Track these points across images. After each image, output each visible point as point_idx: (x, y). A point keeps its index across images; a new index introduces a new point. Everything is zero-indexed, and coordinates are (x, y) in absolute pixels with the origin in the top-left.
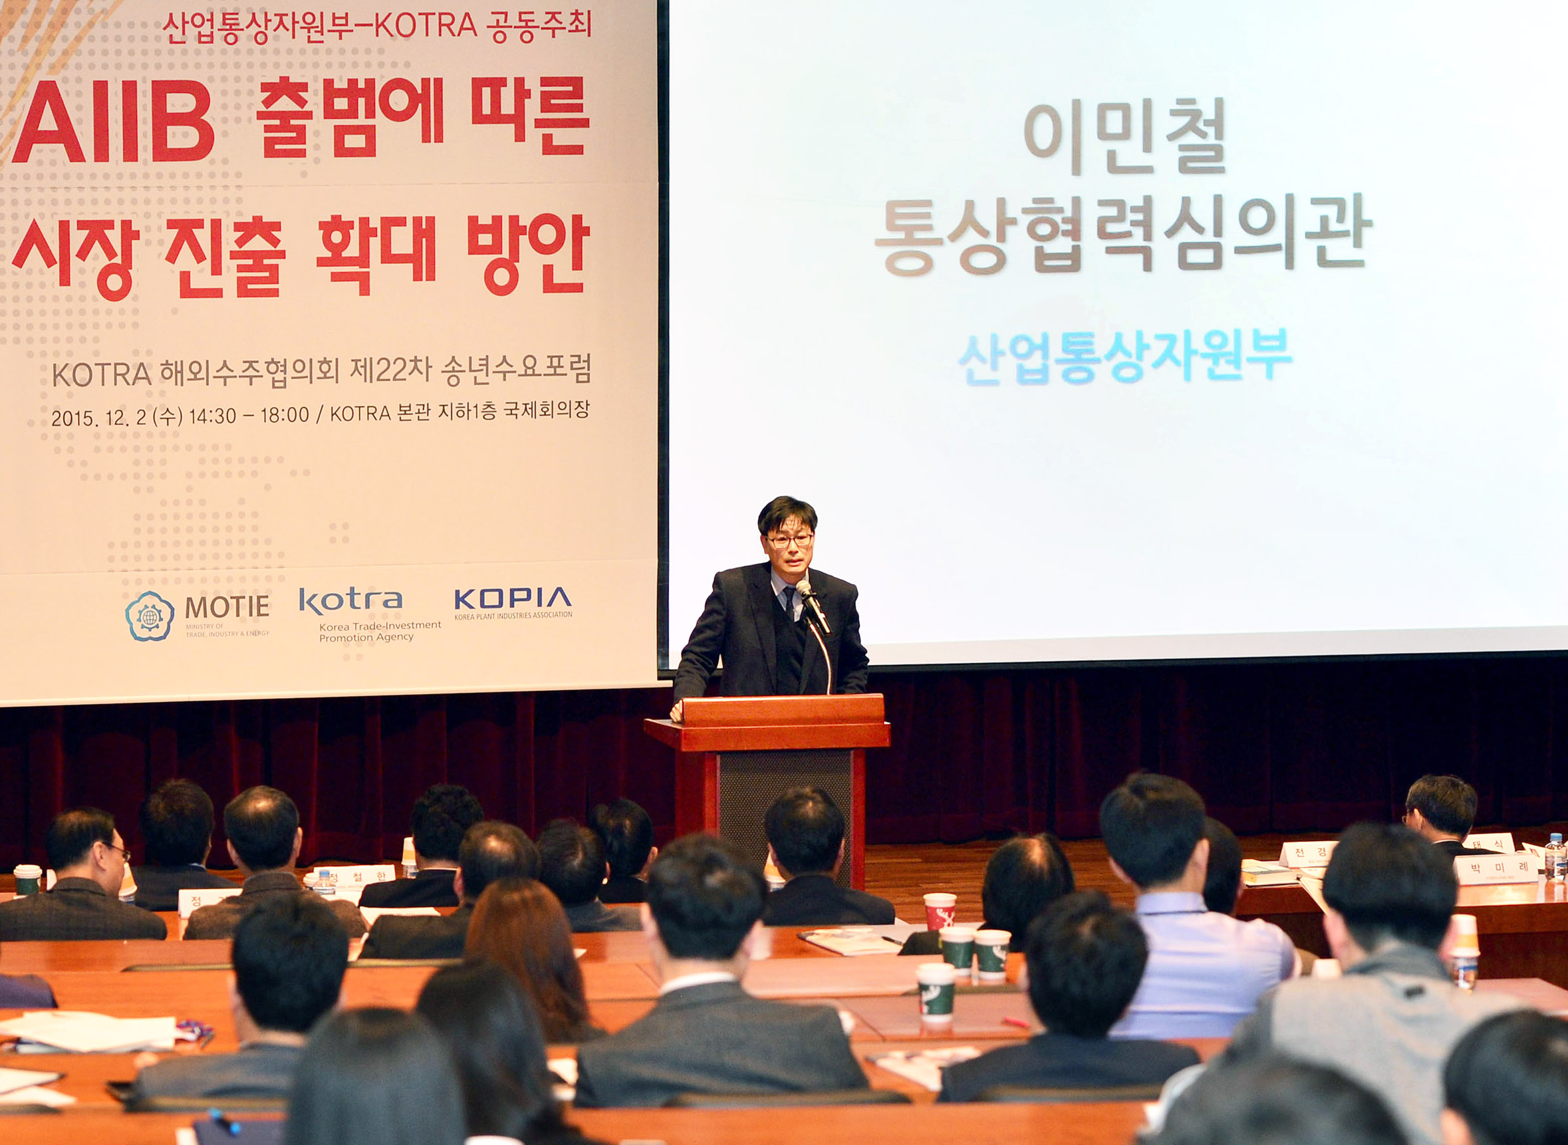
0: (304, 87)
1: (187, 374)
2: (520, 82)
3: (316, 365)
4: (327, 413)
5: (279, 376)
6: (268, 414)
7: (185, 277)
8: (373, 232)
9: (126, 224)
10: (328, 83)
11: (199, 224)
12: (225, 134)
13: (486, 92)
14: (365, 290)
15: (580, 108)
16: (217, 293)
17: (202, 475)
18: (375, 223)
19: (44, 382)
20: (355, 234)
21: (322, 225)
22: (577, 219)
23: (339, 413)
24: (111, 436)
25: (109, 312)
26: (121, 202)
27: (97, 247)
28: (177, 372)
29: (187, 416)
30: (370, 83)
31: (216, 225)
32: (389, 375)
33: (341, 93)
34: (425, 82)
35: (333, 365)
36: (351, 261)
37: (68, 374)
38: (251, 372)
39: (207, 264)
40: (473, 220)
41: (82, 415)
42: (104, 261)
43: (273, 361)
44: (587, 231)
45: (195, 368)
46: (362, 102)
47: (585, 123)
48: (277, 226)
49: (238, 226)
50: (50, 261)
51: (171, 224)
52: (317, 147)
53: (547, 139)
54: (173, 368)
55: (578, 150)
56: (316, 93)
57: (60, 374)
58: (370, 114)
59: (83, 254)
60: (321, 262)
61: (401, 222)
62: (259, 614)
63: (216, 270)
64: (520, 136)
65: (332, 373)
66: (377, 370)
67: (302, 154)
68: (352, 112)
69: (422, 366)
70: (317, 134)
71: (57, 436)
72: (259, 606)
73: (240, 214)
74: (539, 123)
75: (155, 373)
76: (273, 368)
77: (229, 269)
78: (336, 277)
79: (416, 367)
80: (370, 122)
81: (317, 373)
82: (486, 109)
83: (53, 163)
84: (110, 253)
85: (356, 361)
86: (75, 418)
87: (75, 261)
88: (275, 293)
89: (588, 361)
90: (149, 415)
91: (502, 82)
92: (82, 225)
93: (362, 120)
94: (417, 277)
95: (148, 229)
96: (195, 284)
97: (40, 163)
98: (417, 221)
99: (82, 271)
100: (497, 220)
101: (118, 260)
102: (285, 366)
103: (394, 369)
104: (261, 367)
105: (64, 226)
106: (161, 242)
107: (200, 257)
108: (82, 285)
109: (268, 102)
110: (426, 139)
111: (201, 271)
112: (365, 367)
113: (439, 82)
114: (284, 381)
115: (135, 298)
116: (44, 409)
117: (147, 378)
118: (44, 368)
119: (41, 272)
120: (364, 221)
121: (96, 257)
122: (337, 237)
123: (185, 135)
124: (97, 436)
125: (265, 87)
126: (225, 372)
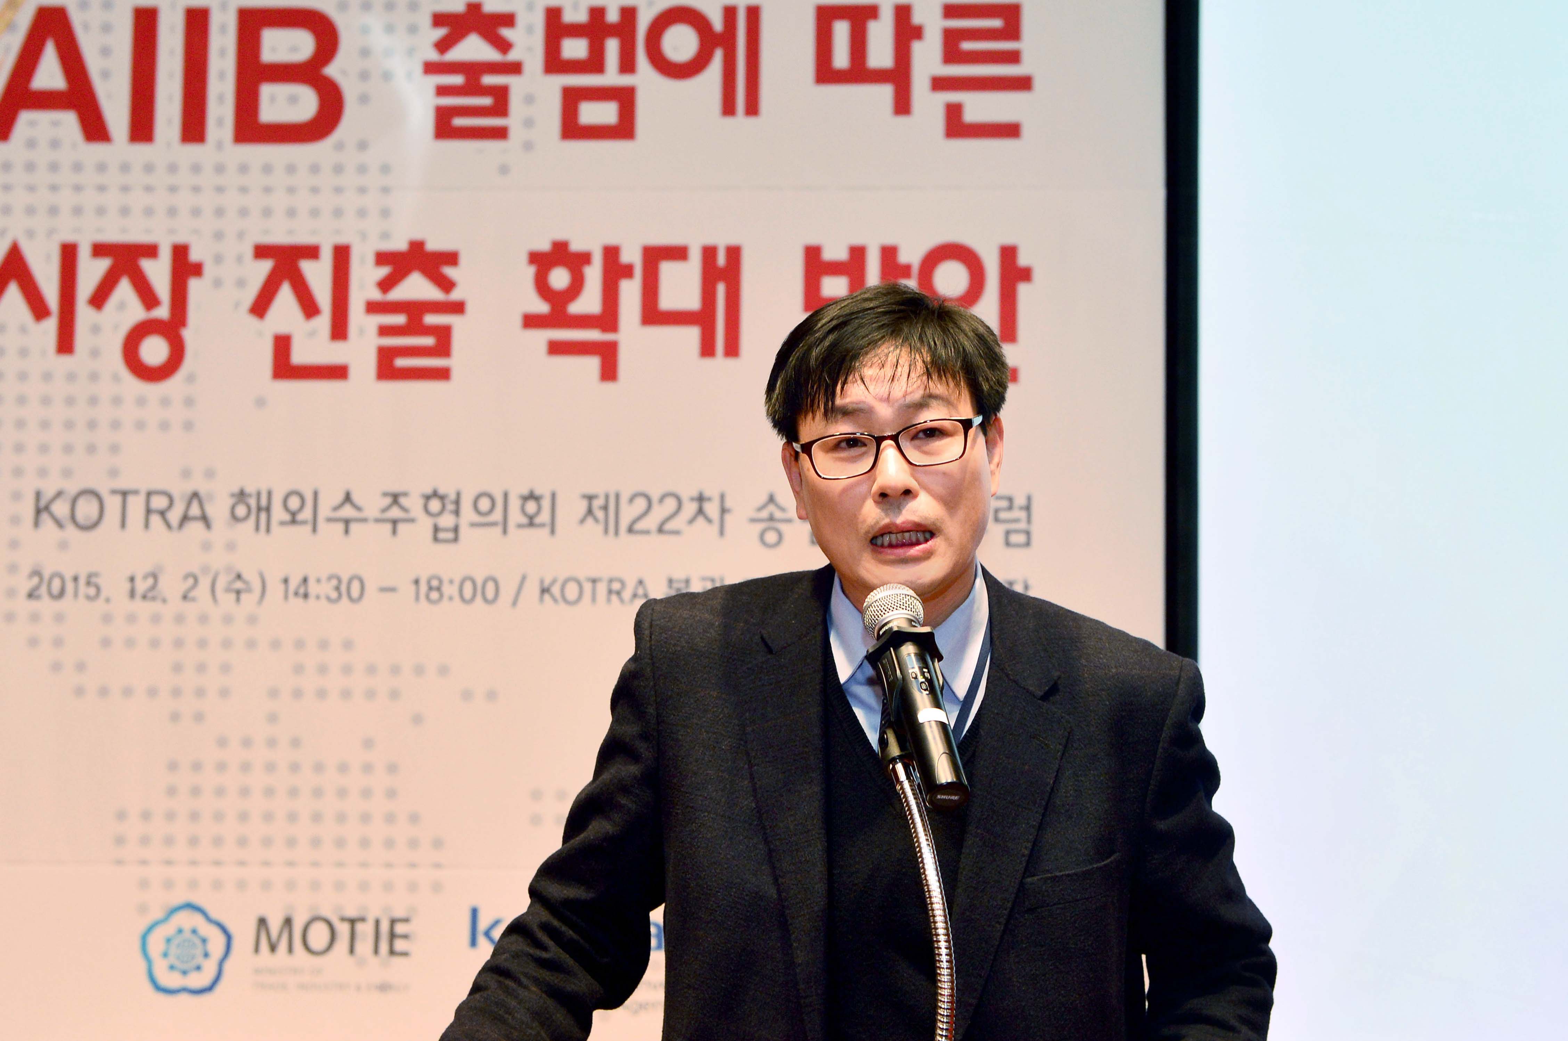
0: (508, 20)
1: (278, 513)
2: (903, 13)
3: (515, 504)
4: (532, 589)
5: (447, 520)
6: (423, 588)
7: (282, 344)
8: (627, 271)
9: (180, 252)
10: (553, 15)
11: (312, 252)
12: (364, 99)
13: (841, 30)
14: (609, 372)
15: (1013, 57)
16: (338, 372)
17: (298, 694)
18: (631, 255)
19: (15, 520)
20: (594, 274)
21: (535, 258)
22: (1008, 254)
23: (556, 590)
24: (131, 618)
25: (141, 401)
26: (172, 212)
27: (124, 289)
28: (259, 509)
29: (275, 589)
30: (629, 14)
31: (342, 255)
32: (651, 522)
33: (575, 31)
34: (730, 13)
35: (546, 504)
36: (583, 321)
37: (61, 509)
38: (395, 513)
39: (324, 321)
40: (812, 254)
41: (82, 581)
42: (136, 313)
43: (435, 494)
44: (1026, 275)
45: (294, 503)
46: (612, 47)
47: (1023, 84)
48: (452, 258)
49: (382, 258)
50: (39, 310)
51: (261, 252)
52: (529, 123)
53: (954, 112)
54: (253, 502)
55: (1011, 130)
56: (530, 29)
57: (47, 508)
58: (627, 65)
59: (99, 299)
60: (531, 321)
61: (678, 253)
62: (392, 952)
63: (339, 331)
64: (902, 105)
65: (544, 517)
66: (628, 513)
67: (500, 133)
68: (595, 64)
69: (712, 509)
70: (529, 99)
71: (35, 618)
72: (393, 936)
73: (385, 236)
74: (939, 84)
75: (218, 510)
76: (435, 505)
77: (361, 331)
78: (556, 348)
79: (701, 511)
80: (625, 80)
81: (516, 516)
82: (841, 59)
83: (55, 144)
84: (149, 298)
85: (590, 498)
86: (70, 587)
87: (84, 313)
88: (443, 374)
89: (1028, 508)
90: (205, 583)
91: (872, 12)
92: (99, 250)
93: (611, 77)
94: (707, 349)
95: (218, 259)
96: (299, 356)
97: (31, 144)
98: (709, 253)
99: (96, 329)
100: (858, 253)
101: (163, 312)
102: (457, 502)
103: (659, 513)
104: (414, 504)
105: (69, 253)
106: (241, 283)
107: (310, 308)
108: (95, 353)
109: (443, 46)
110: (728, 109)
111: (312, 334)
112: (605, 508)
113: (754, 13)
114: (456, 529)
115: (191, 379)
116: (13, 568)
117: (205, 519)
118: (17, 496)
119: (23, 330)
120: (611, 253)
121: (122, 306)
122: (559, 278)
123: (293, 100)
124: (107, 619)
125: (439, 20)
126: (347, 511)
